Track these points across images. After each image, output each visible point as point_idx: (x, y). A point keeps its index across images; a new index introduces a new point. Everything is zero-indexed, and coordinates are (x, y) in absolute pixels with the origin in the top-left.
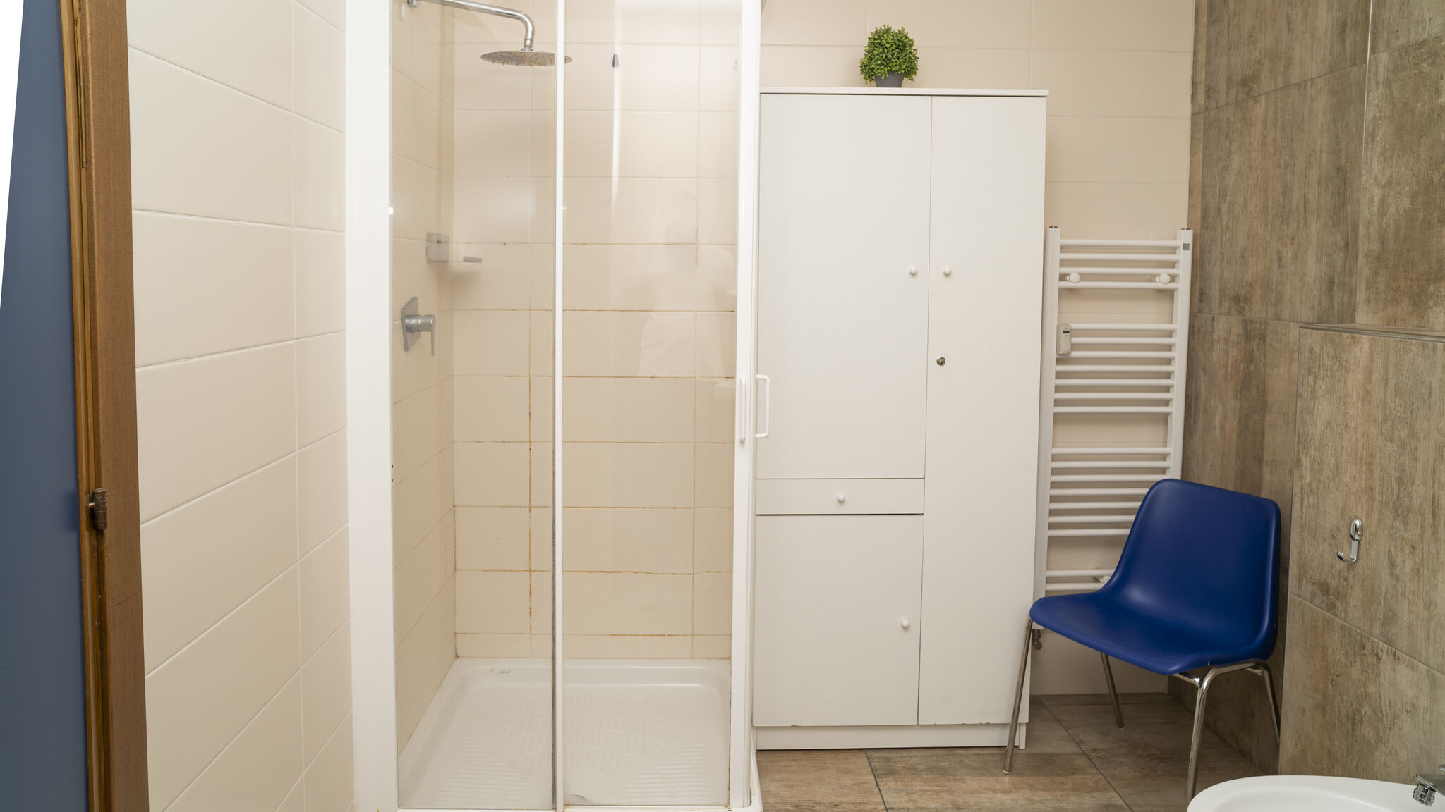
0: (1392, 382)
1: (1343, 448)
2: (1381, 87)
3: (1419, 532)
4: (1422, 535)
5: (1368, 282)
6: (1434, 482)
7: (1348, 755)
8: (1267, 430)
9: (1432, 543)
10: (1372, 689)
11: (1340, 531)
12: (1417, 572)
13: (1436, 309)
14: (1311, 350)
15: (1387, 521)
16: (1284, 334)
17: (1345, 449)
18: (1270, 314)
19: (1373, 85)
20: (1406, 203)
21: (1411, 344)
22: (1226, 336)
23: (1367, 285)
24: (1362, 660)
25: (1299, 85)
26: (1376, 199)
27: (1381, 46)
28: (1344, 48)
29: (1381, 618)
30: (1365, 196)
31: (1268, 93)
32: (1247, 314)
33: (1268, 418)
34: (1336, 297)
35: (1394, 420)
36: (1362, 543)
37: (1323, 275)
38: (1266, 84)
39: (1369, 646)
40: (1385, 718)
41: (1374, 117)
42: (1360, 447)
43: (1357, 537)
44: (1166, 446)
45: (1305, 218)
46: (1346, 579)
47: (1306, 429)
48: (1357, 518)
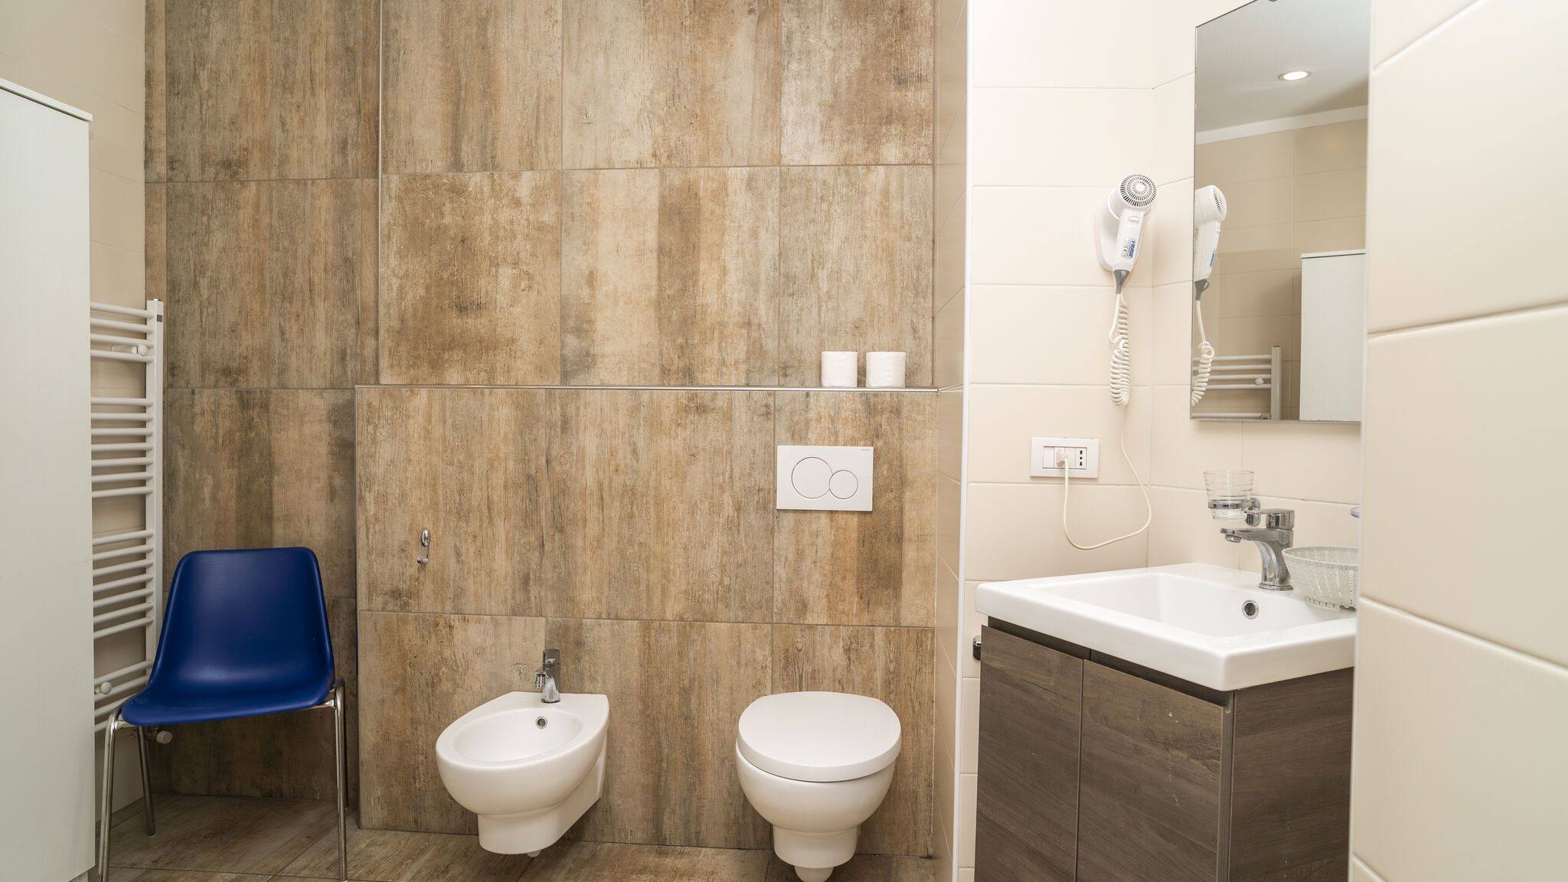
0: (449, 421)
1: (407, 478)
2: (394, 200)
3: (478, 524)
4: (481, 526)
5: (390, 351)
6: (488, 487)
7: (430, 712)
8: (276, 489)
9: (489, 529)
10: (447, 653)
11: (409, 544)
12: (479, 553)
13: (452, 370)
14: (370, 405)
15: (451, 524)
16: (292, 401)
17: (409, 479)
18: (273, 383)
19: (387, 198)
20: (422, 292)
21: (464, 392)
22: (213, 408)
23: (390, 354)
24: (436, 635)
25: (297, 182)
26: (395, 287)
27: (391, 169)
28: (346, 162)
29: (451, 597)
30: (384, 284)
31: (259, 181)
32: (243, 386)
33: (276, 478)
34: (349, 365)
35: (453, 448)
36: (430, 547)
37: (334, 347)
38: (255, 170)
39: (442, 622)
40: (460, 669)
41: (389, 223)
42: (424, 474)
43: (426, 544)
44: (145, 529)
45: (312, 298)
46: (417, 580)
47: (368, 470)
48: (424, 529)
